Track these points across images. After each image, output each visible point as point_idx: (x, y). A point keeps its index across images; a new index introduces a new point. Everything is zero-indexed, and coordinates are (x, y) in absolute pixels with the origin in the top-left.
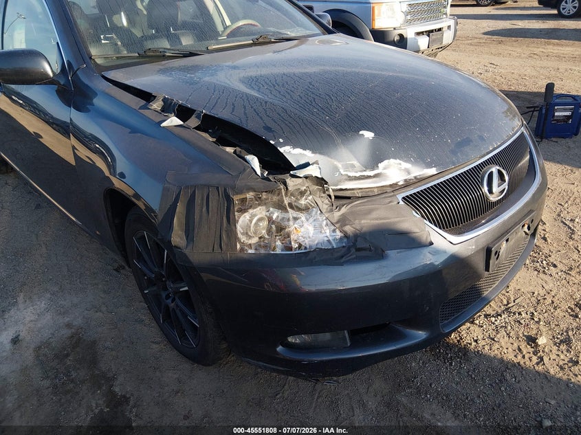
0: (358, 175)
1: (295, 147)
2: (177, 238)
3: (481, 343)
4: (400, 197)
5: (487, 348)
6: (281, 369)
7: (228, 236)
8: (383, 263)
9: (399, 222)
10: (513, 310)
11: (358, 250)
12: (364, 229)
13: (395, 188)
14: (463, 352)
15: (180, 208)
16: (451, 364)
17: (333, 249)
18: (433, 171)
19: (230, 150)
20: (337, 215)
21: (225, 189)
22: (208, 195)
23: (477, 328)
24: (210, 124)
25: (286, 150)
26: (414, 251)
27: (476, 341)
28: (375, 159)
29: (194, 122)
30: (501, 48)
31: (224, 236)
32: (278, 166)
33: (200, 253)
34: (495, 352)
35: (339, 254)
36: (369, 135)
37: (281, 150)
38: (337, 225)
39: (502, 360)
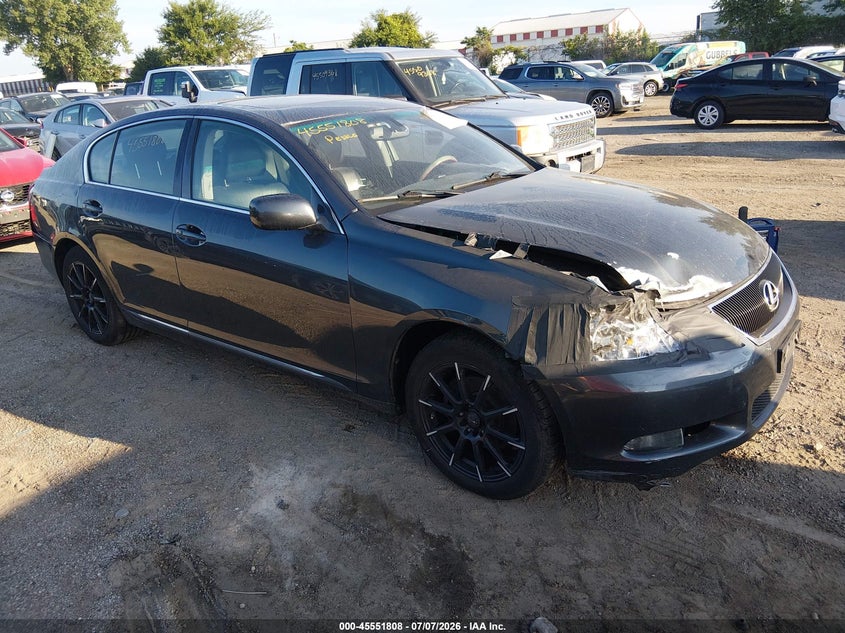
0: (676, 289)
1: (627, 267)
2: (530, 356)
3: (765, 455)
4: (711, 306)
5: (772, 458)
6: (623, 474)
7: (582, 348)
8: (711, 363)
9: (716, 327)
10: (782, 425)
11: (689, 353)
12: (691, 336)
13: (704, 300)
14: (752, 465)
15: (532, 328)
16: (746, 475)
17: (670, 353)
18: (728, 285)
19: (568, 273)
20: (666, 324)
21: (580, 305)
22: (562, 312)
23: (756, 445)
24: (537, 254)
25: (621, 270)
26: (732, 352)
27: (759, 454)
28: (686, 277)
29: (520, 253)
30: (644, 169)
31: (578, 348)
32: (615, 283)
33: (554, 365)
34: (780, 460)
35: (676, 357)
36: (675, 256)
37: (618, 270)
38: (670, 333)
39: (790, 466)
